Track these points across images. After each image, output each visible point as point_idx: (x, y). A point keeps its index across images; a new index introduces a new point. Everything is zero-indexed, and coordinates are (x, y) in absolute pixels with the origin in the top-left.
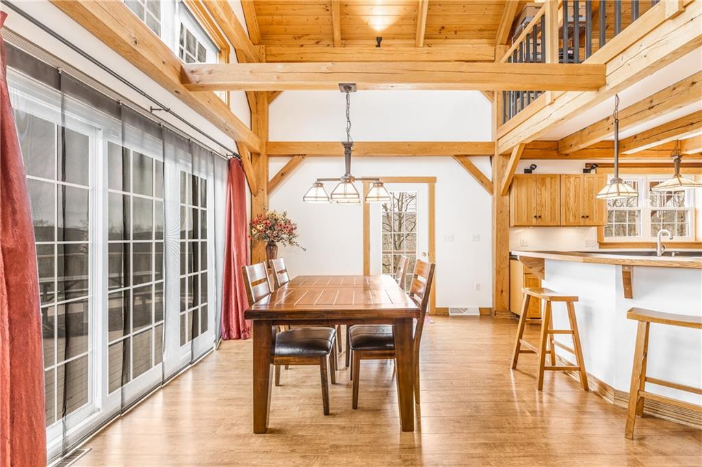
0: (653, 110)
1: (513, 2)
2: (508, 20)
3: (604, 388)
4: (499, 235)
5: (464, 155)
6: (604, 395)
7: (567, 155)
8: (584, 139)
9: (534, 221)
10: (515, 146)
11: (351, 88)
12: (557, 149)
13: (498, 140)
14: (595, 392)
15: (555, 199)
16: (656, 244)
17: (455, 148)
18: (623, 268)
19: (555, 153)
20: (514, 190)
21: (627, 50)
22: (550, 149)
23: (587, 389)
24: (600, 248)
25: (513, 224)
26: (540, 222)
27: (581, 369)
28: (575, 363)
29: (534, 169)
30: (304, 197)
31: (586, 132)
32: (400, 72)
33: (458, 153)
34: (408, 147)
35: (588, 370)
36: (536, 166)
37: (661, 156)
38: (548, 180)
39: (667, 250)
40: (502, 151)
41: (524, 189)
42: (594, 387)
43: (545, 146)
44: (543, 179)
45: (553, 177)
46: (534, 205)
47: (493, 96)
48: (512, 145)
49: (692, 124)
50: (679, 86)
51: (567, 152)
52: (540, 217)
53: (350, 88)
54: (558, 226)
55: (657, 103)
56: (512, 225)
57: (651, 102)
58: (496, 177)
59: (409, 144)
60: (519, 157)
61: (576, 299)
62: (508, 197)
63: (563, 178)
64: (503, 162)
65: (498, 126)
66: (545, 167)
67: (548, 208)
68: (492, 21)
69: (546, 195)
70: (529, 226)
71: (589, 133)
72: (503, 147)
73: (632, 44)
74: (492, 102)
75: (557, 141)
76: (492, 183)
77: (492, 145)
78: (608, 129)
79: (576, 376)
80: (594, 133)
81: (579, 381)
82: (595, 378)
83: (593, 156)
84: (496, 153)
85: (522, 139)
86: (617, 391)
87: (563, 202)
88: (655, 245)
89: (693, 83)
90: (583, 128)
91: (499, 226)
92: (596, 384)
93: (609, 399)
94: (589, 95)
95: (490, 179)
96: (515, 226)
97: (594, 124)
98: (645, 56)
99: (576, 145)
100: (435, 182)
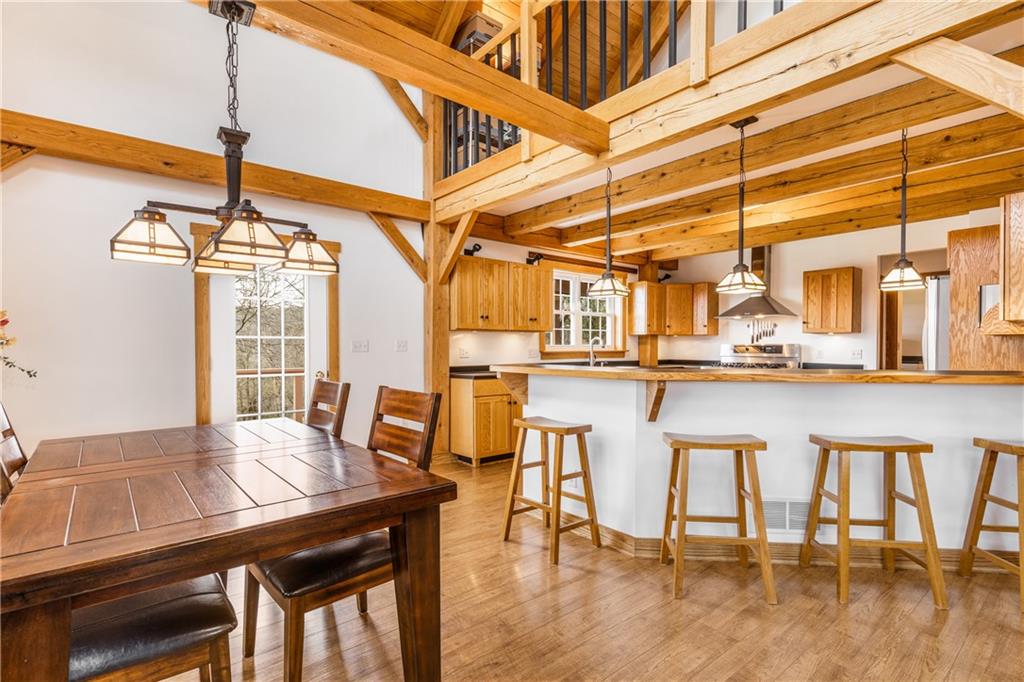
0: (621, 197)
1: (459, 3)
2: (450, 25)
3: (620, 538)
4: (437, 341)
5: (385, 212)
6: (621, 548)
7: (513, 237)
8: (539, 219)
9: (481, 323)
10: (465, 213)
11: (243, 11)
12: (503, 228)
13: (435, 200)
14: (607, 547)
15: (503, 294)
16: (589, 353)
17: (373, 199)
18: (659, 384)
19: (500, 232)
20: (456, 277)
21: (639, 112)
22: (494, 226)
23: (599, 545)
24: (542, 358)
25: (454, 326)
26: (487, 325)
27: (592, 522)
28: (585, 516)
29: (478, 250)
30: (113, 242)
31: (542, 211)
32: (351, 20)
33: (379, 210)
34: (292, 182)
35: (599, 522)
36: (480, 248)
37: (594, 253)
38: (496, 267)
39: (597, 360)
40: (441, 217)
41: (468, 276)
42: (606, 541)
43: (491, 221)
44: (490, 265)
45: (501, 264)
46: (480, 301)
47: (427, 132)
48: (462, 211)
49: (635, 222)
50: (649, 175)
51: (515, 233)
52: (487, 317)
53: (240, 12)
54: (506, 331)
55: (627, 189)
56: (453, 328)
57: (620, 186)
58: (432, 255)
59: (296, 177)
60: (469, 232)
61: (589, 428)
62: (447, 286)
63: (512, 266)
64: (442, 234)
65: (436, 179)
66: (491, 250)
67: (496, 304)
68: (426, 17)
69: (494, 288)
70: (473, 330)
71: (546, 213)
72: (445, 210)
73: (644, 107)
74: (425, 142)
75: (503, 217)
76: (425, 262)
77: (425, 206)
78: (570, 211)
79: (585, 532)
80: (553, 214)
81: (590, 538)
82: (607, 528)
83: (538, 243)
84: (432, 220)
85: (479, 204)
86: (638, 539)
87: (511, 299)
88: (587, 355)
89: (663, 175)
90: (539, 204)
91: (437, 328)
92: (609, 536)
93: (629, 552)
94: (586, 159)
95: (422, 256)
96: (459, 330)
97: (553, 202)
98: (661, 125)
99: (530, 225)
100: (339, 251)
